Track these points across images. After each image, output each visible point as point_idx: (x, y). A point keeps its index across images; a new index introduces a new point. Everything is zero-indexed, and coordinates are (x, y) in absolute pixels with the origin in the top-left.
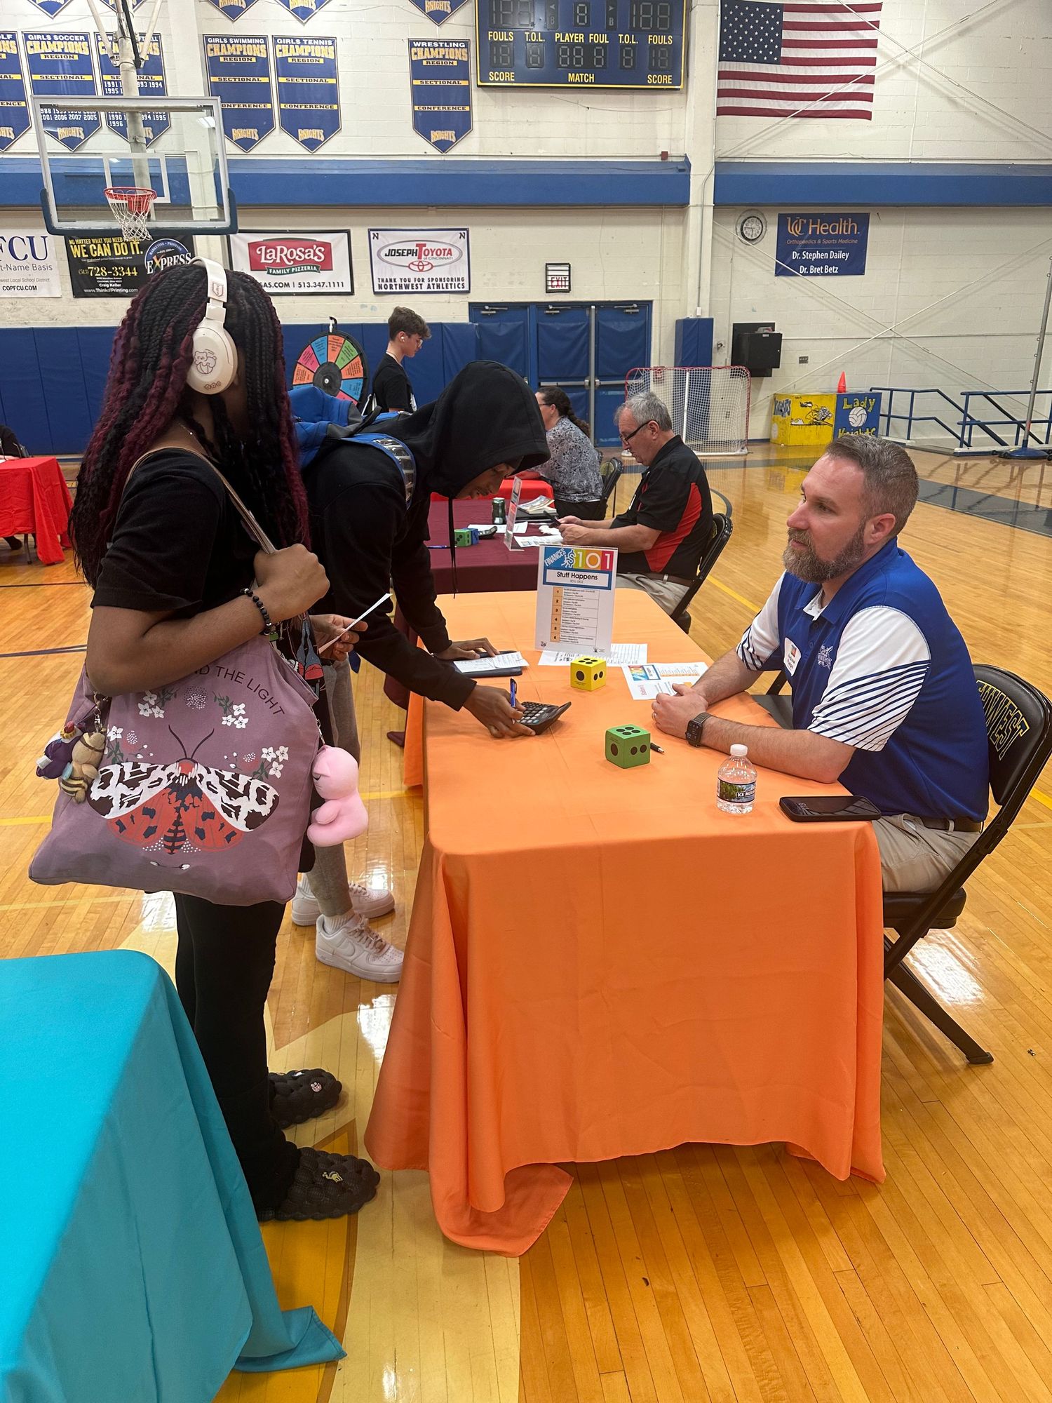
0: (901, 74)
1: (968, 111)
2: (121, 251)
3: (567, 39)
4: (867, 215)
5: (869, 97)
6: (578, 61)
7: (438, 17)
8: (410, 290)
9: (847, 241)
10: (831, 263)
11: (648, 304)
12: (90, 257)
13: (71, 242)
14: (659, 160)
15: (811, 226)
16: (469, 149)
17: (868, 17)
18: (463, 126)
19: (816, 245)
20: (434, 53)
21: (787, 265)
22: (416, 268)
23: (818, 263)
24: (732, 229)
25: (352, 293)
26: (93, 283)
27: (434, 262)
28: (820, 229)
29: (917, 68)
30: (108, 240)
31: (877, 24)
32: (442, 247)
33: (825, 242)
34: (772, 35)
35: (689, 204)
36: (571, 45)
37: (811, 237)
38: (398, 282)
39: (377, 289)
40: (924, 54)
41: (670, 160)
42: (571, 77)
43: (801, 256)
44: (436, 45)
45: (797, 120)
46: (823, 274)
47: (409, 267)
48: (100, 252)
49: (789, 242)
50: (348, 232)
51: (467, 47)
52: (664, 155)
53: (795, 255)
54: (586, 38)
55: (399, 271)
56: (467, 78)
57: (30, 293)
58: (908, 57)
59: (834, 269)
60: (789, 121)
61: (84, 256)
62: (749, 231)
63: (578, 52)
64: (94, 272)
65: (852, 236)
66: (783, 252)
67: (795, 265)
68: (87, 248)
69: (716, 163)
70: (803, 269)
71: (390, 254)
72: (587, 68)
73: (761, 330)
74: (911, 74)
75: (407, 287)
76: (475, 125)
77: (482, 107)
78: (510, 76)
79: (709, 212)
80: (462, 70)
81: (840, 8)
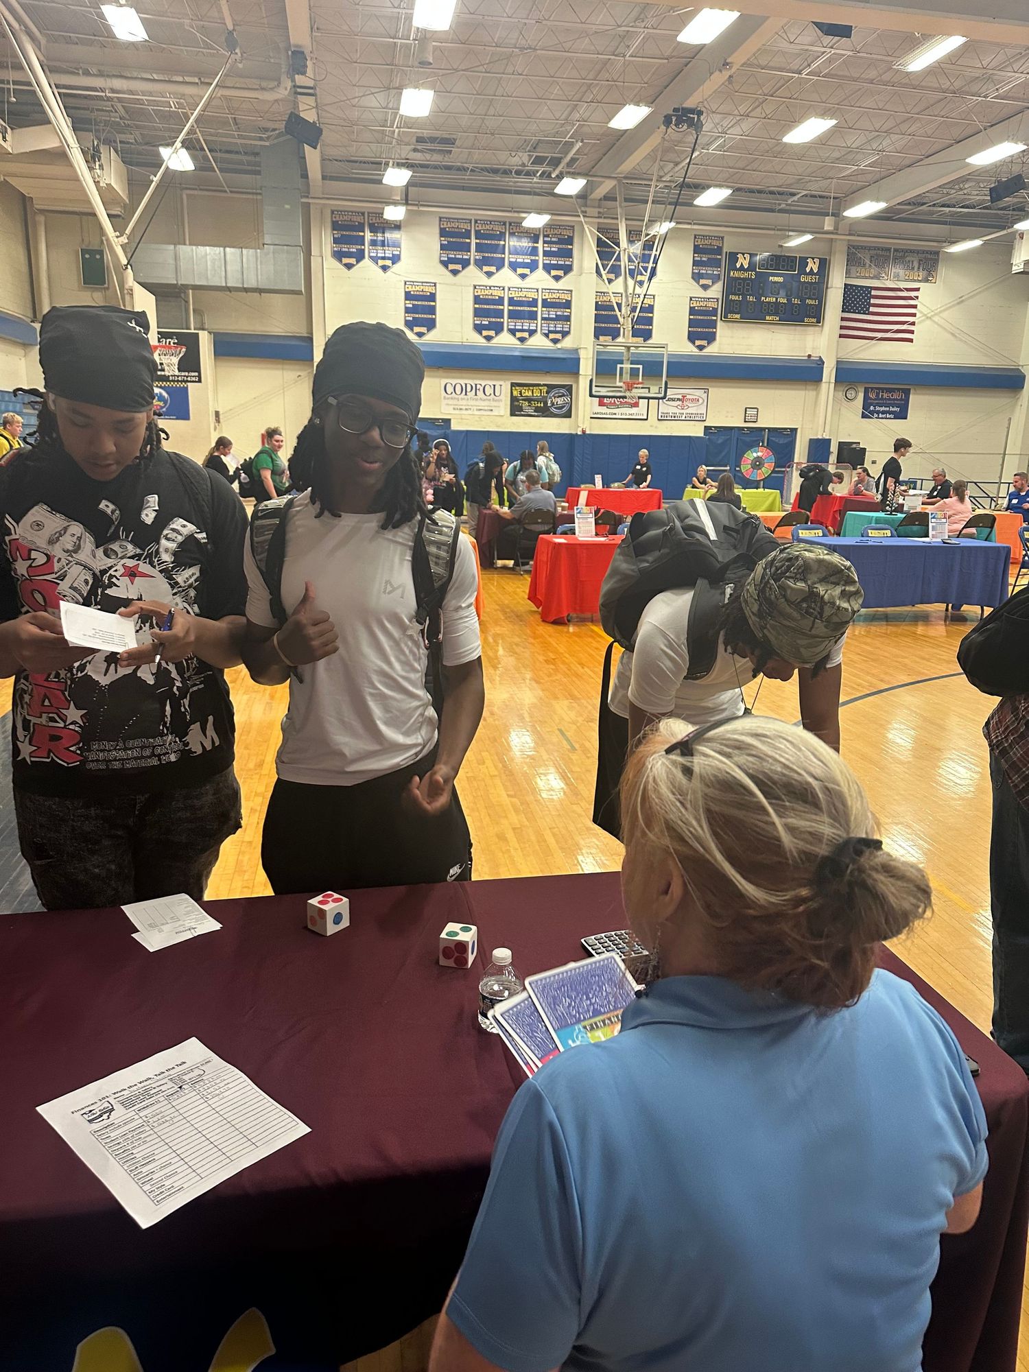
0: (928, 322)
1: (961, 340)
2: (537, 394)
3: (767, 300)
4: (910, 389)
5: (912, 332)
6: (772, 311)
7: (705, 287)
8: (679, 419)
9: (899, 402)
10: (890, 413)
11: (796, 430)
12: (522, 396)
13: (514, 388)
14: (806, 358)
15: (881, 394)
16: (712, 350)
17: (913, 294)
18: (711, 338)
19: (883, 403)
20: (702, 304)
21: (868, 413)
22: (681, 408)
23: (883, 412)
24: (841, 393)
25: (647, 419)
26: (521, 409)
27: (690, 405)
28: (885, 396)
29: (936, 319)
30: (531, 388)
31: (917, 297)
32: (694, 397)
33: (889, 402)
34: (866, 301)
35: (821, 380)
36: (769, 303)
37: (880, 399)
38: (672, 415)
39: (660, 418)
40: (940, 312)
41: (812, 358)
42: (767, 318)
43: (875, 408)
44: (702, 300)
45: (876, 341)
46: (886, 418)
47: (677, 407)
48: (527, 394)
49: (869, 401)
50: (649, 388)
51: (718, 301)
52: (810, 356)
53: (872, 408)
54: (777, 300)
55: (672, 409)
56: (716, 316)
57: (489, 413)
58: (931, 313)
59: (892, 416)
60: (874, 342)
61: (519, 395)
62: (850, 395)
63: (772, 306)
64: (522, 404)
65: (901, 400)
66: (865, 407)
67: (872, 413)
68: (521, 392)
69: (838, 361)
70: (876, 415)
71: (669, 400)
72: (776, 314)
73: (854, 446)
74: (934, 321)
75: (675, 417)
76: (718, 338)
77: (722, 330)
78: (738, 316)
79: (832, 386)
80: (714, 312)
81: (900, 290)
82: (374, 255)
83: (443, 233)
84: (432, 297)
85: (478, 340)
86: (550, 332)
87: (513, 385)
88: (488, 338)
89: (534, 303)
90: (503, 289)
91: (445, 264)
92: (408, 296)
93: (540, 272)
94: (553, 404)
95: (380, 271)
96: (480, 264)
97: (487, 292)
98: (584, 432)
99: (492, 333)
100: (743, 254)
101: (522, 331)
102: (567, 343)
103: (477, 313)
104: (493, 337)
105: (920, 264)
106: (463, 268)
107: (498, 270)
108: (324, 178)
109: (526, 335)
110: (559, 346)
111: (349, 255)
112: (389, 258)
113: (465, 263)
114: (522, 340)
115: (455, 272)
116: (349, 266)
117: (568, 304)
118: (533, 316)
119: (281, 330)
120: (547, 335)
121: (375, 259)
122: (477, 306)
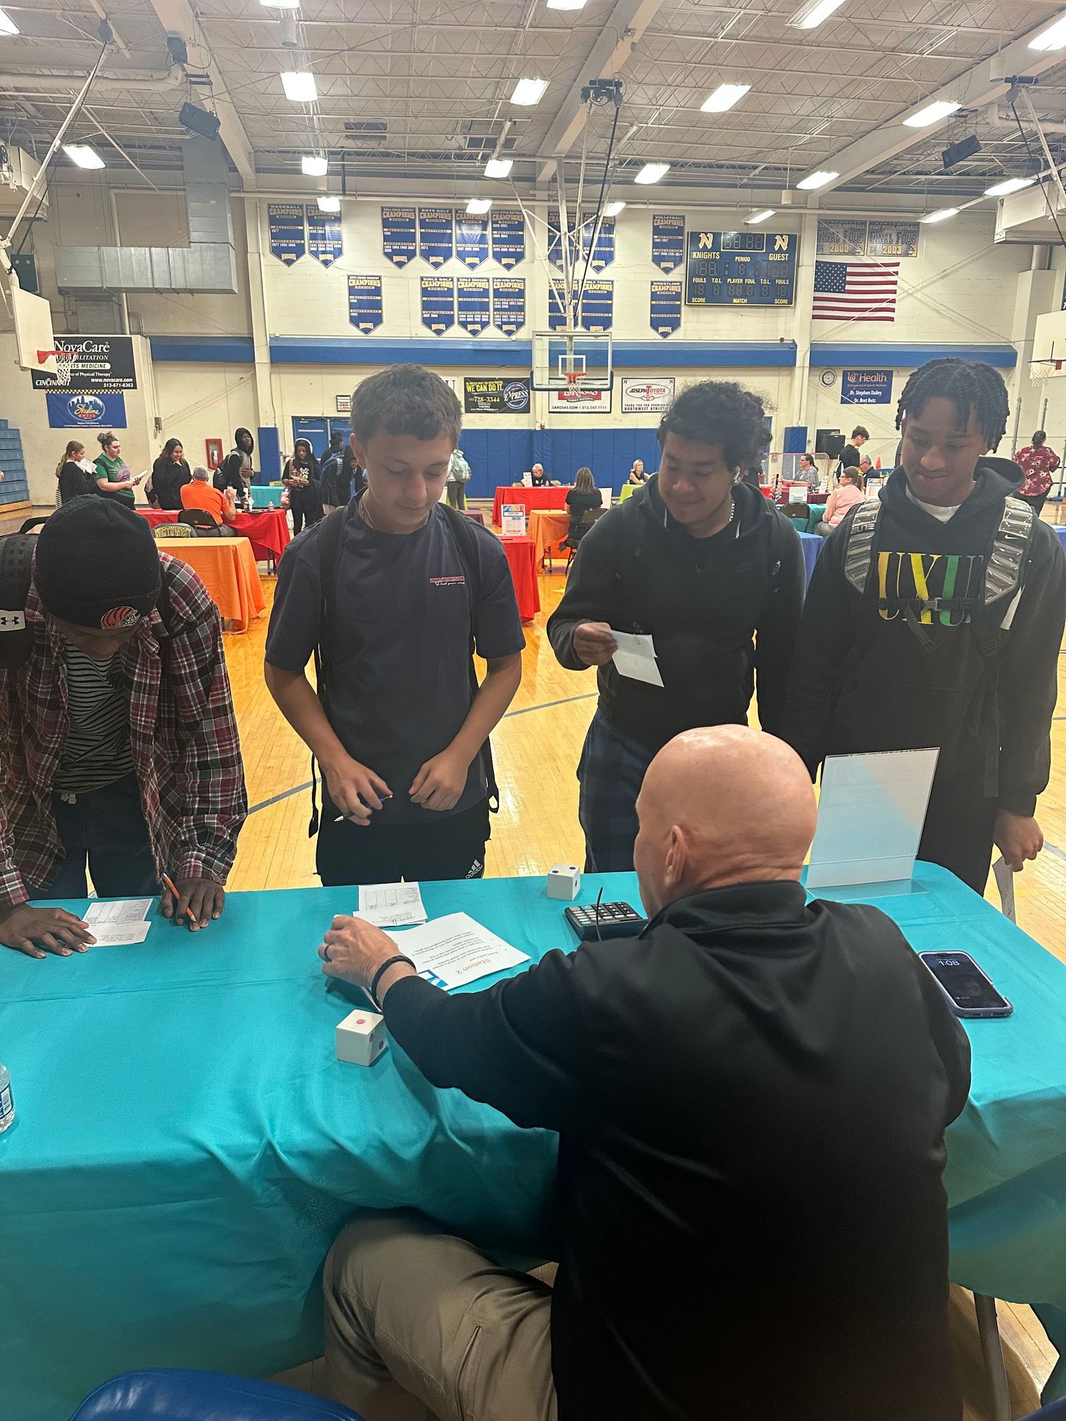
0: (910, 299)
1: (946, 317)
2: (492, 388)
3: (734, 281)
4: (892, 372)
5: (893, 310)
6: (739, 293)
7: (667, 270)
8: (641, 410)
9: (881, 385)
10: (872, 397)
12: (476, 392)
13: (467, 383)
14: (779, 342)
15: (861, 377)
16: (677, 336)
17: (891, 269)
18: (675, 324)
19: (864, 387)
20: (664, 288)
21: (847, 398)
22: (645, 399)
23: (865, 397)
24: (817, 378)
25: (610, 412)
26: (476, 405)
27: (655, 396)
28: (866, 379)
29: (918, 295)
30: (486, 383)
32: (660, 387)
33: (868, 386)
34: (841, 278)
35: (795, 365)
36: (736, 284)
37: (860, 383)
38: (635, 406)
39: (624, 410)
40: (922, 288)
41: (785, 342)
42: (735, 301)
43: (855, 393)
44: (665, 284)
45: (854, 322)
46: (868, 403)
47: (641, 398)
48: (481, 389)
49: (849, 385)
51: (681, 284)
52: (782, 340)
53: (852, 393)
54: (744, 281)
55: (635, 400)
56: (680, 301)
58: (914, 290)
59: (874, 401)
60: (850, 323)
61: (473, 391)
62: (827, 380)
63: (739, 288)
64: (477, 399)
65: (884, 383)
66: (845, 391)
67: (852, 398)
68: (475, 387)
69: (811, 344)
70: (856, 400)
71: (632, 391)
72: (743, 296)
73: (833, 434)
74: (915, 297)
75: (640, 409)
76: (682, 324)
77: (686, 314)
78: (703, 300)
79: (807, 370)
80: (677, 296)
81: (877, 265)
82: (315, 249)
83: (386, 223)
84: (378, 291)
85: (427, 334)
86: (504, 323)
87: (466, 380)
88: (438, 332)
89: (485, 293)
90: (452, 280)
91: (389, 256)
92: (352, 291)
93: (490, 262)
94: (510, 399)
95: (322, 266)
96: (426, 255)
97: (434, 284)
98: (542, 427)
99: (442, 326)
100: (706, 234)
101: (474, 323)
102: (523, 334)
103: (426, 306)
104: (443, 331)
105: (898, 237)
106: (409, 260)
107: (445, 260)
108: (258, 171)
109: (478, 327)
110: (513, 337)
111: (289, 250)
112: (330, 253)
113: (411, 255)
114: (474, 332)
115: (400, 265)
116: (289, 262)
117: (521, 294)
118: (484, 307)
119: (220, 331)
120: (500, 327)
121: (315, 254)
122: (425, 299)
